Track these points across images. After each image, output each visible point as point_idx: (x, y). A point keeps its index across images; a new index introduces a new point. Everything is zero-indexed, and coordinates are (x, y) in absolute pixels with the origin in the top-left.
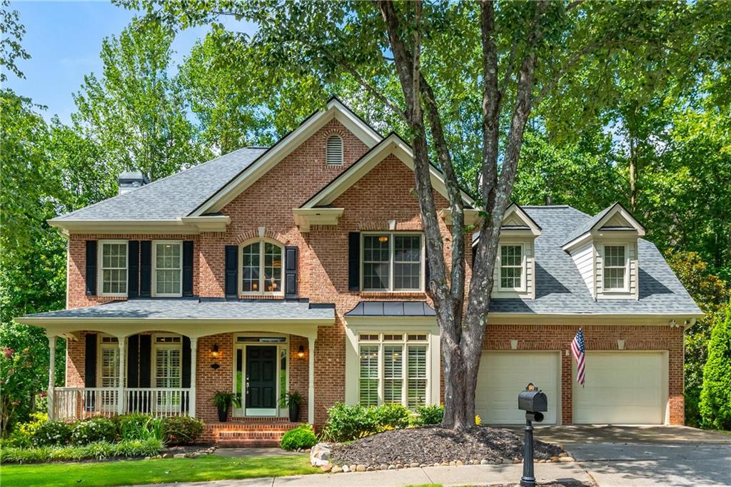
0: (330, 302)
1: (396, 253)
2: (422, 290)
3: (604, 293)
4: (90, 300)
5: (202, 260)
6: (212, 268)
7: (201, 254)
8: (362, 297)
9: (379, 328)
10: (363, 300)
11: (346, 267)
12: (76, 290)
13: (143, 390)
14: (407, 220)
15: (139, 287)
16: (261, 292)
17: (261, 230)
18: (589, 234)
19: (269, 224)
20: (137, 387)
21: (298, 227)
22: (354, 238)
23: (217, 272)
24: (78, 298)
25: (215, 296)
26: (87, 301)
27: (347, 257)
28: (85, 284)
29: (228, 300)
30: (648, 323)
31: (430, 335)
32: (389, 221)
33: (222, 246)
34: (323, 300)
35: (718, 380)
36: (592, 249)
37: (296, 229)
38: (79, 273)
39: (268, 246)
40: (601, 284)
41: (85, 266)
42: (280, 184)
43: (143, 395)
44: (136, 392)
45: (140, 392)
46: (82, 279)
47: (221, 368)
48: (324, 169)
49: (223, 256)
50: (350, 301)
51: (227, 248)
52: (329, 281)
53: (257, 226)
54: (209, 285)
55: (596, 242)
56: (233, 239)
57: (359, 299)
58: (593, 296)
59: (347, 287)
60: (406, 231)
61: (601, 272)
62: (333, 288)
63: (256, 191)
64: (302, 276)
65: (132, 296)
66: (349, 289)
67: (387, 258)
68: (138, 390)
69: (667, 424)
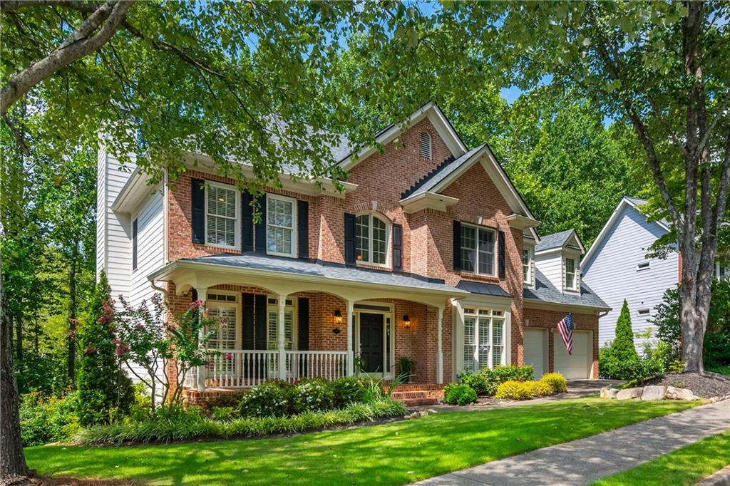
0: (442, 279)
1: (480, 243)
2: (496, 275)
3: (567, 291)
4: (197, 249)
5: (323, 222)
6: (333, 233)
7: (322, 217)
8: (462, 277)
9: (477, 304)
10: (463, 279)
11: (452, 250)
12: (179, 235)
13: (259, 352)
14: (488, 218)
15: (254, 242)
16: (370, 263)
17: (375, 204)
18: (561, 248)
19: (380, 200)
20: (253, 349)
21: (402, 207)
22: (457, 225)
23: (338, 238)
24: (182, 245)
25: (336, 262)
26: (193, 249)
27: (452, 241)
28: (190, 229)
29: (347, 266)
30: (586, 312)
31: (506, 312)
32: (478, 217)
33: (341, 212)
34: (436, 276)
35: (624, 350)
36: (560, 258)
37: (401, 208)
38: (183, 214)
39: (376, 220)
40: (565, 284)
41: (190, 208)
42: (387, 164)
43: (259, 358)
44: (251, 355)
45: (257, 355)
46: (186, 223)
47: (341, 333)
48: (420, 160)
49: (342, 222)
50: (454, 279)
51: (347, 216)
52: (440, 260)
53: (370, 200)
54: (331, 249)
55: (562, 253)
56: (350, 207)
57: (460, 278)
58: (561, 292)
59: (452, 268)
60: (488, 227)
61: (565, 275)
62: (443, 266)
63: (369, 165)
64: (405, 252)
65: (246, 249)
66: (454, 269)
67: (474, 247)
68: (254, 352)
69: (591, 378)
